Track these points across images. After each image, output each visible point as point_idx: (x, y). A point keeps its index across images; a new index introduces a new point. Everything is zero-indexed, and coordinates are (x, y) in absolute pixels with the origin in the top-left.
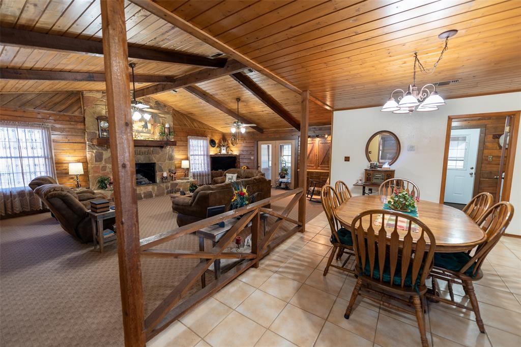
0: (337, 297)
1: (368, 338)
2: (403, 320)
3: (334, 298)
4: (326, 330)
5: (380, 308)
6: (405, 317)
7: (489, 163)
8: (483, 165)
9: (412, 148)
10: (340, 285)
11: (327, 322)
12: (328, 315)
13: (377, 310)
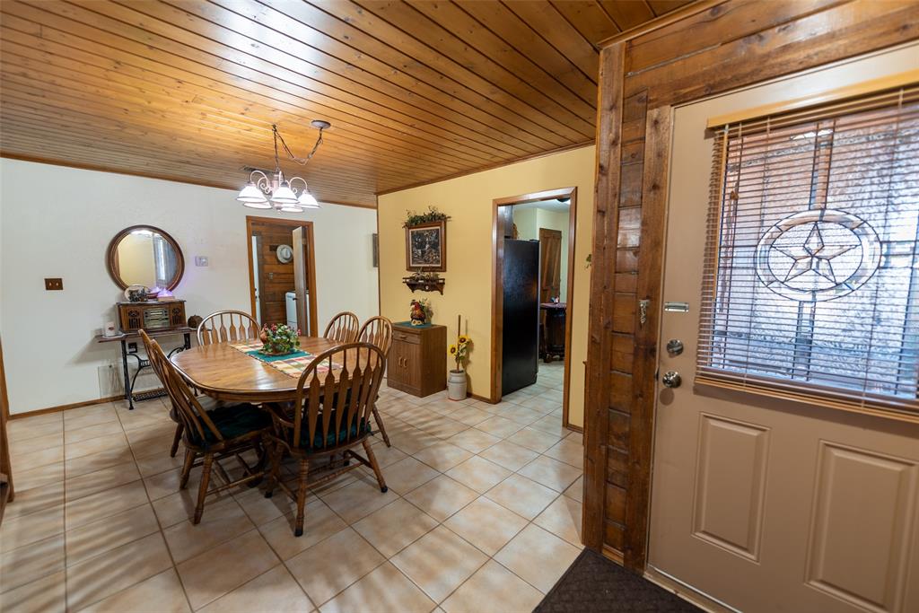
0: (257, 528)
1: (342, 528)
2: (343, 484)
3: (256, 532)
4: (296, 571)
5: (314, 494)
6: (341, 481)
7: (271, 282)
8: (266, 285)
9: (200, 262)
10: (239, 512)
11: (286, 563)
12: (278, 556)
13: (314, 497)
